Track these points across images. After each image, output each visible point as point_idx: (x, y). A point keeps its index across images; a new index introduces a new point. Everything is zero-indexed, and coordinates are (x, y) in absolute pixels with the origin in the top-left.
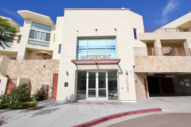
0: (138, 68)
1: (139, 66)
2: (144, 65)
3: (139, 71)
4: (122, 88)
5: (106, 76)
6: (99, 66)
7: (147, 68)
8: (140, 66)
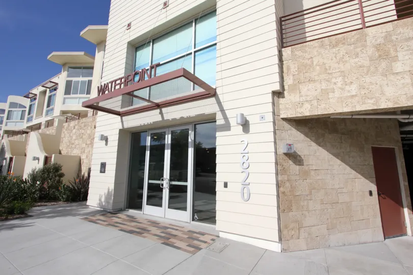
0: (301, 96)
1: (304, 89)
2: (334, 80)
3: (306, 111)
4: (226, 185)
5: (190, 140)
6: (164, 110)
7: (353, 89)
8: (309, 90)
